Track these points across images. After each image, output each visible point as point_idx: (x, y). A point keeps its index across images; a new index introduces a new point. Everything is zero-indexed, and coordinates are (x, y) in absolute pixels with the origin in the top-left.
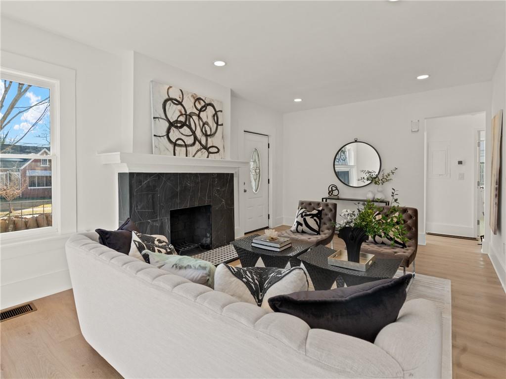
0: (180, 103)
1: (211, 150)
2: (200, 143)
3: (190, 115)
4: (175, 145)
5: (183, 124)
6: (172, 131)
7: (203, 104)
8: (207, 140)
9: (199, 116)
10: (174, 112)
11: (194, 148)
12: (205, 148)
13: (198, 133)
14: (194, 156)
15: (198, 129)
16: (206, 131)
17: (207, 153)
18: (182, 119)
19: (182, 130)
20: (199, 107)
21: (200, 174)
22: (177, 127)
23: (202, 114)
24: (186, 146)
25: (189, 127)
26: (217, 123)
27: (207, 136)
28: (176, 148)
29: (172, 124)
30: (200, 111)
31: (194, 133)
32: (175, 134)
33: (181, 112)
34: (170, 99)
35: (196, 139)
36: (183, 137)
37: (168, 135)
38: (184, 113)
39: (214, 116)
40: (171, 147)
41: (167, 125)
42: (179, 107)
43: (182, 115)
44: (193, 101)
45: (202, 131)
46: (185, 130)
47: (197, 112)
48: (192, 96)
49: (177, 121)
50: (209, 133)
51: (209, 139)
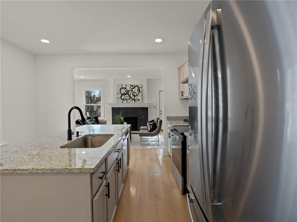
0: (125, 88)
1: (136, 100)
2: (132, 98)
3: (129, 91)
4: (123, 100)
5: (126, 94)
6: (122, 96)
7: (133, 86)
8: (134, 97)
9: (132, 91)
10: (123, 91)
11: (129, 100)
12: (134, 100)
13: (131, 96)
14: (129, 103)
15: (131, 94)
16: (134, 95)
17: (134, 101)
18: (126, 92)
19: (125, 96)
20: (132, 88)
21: (133, 108)
22: (124, 95)
23: (133, 90)
24: (127, 100)
25: (128, 94)
26: (139, 92)
27: (134, 96)
28: (124, 101)
29: (122, 95)
30: (132, 89)
31: (130, 96)
32: (123, 97)
33: (125, 91)
34: (122, 88)
35: (130, 97)
36: (126, 98)
37: (121, 98)
38: (126, 90)
39: (138, 89)
40: (122, 101)
41: (121, 95)
42: (125, 89)
43: (126, 91)
44: (130, 86)
45: (133, 95)
46: (127, 95)
47: (131, 90)
48: (130, 85)
49: (124, 93)
50: (135, 95)
51: (135, 97)
